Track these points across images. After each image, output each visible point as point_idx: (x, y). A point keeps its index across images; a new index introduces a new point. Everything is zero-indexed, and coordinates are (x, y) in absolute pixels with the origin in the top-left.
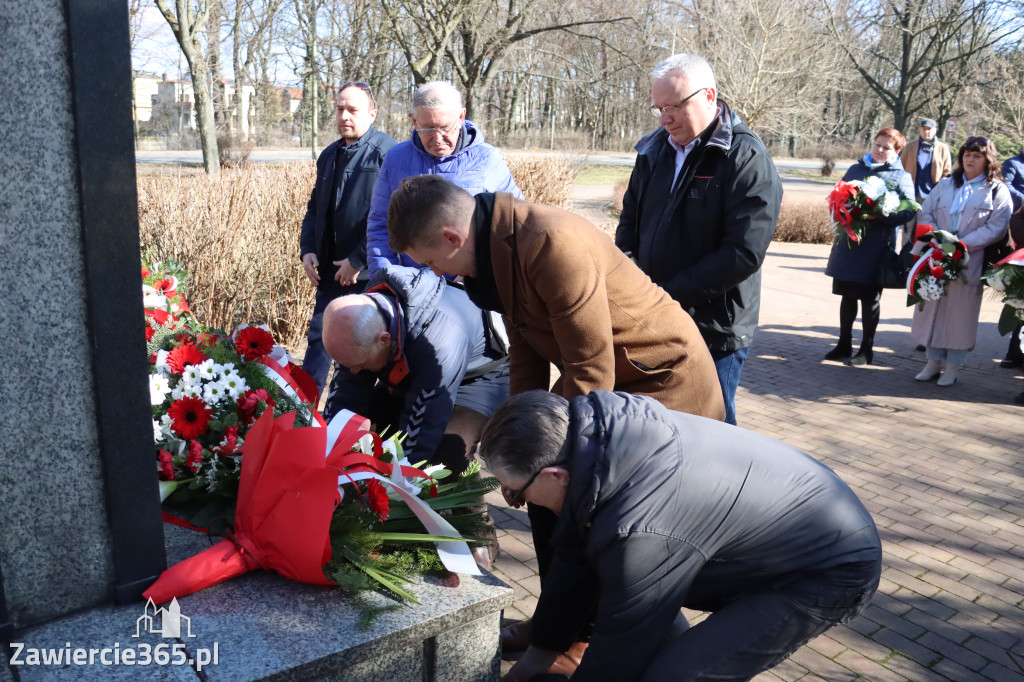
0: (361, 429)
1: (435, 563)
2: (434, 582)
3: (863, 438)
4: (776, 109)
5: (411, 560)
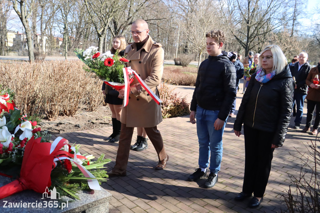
0: (64, 143)
1: (86, 187)
2: (86, 193)
3: (232, 147)
5: (79, 185)
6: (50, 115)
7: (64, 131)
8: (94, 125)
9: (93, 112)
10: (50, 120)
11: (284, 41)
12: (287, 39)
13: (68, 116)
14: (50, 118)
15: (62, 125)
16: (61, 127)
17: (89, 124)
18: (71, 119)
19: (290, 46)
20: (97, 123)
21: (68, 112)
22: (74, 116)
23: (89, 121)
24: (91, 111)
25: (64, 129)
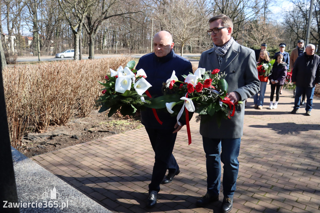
4: (191, 39)
6: (40, 127)
7: (60, 145)
8: (92, 134)
9: (86, 118)
10: (40, 132)
11: (261, 28)
12: (263, 27)
13: (60, 125)
14: (41, 130)
15: (56, 137)
16: (55, 140)
17: (86, 133)
18: (63, 128)
19: (267, 34)
20: (96, 131)
21: (59, 121)
22: (66, 125)
23: (85, 130)
24: (83, 117)
25: (60, 143)
